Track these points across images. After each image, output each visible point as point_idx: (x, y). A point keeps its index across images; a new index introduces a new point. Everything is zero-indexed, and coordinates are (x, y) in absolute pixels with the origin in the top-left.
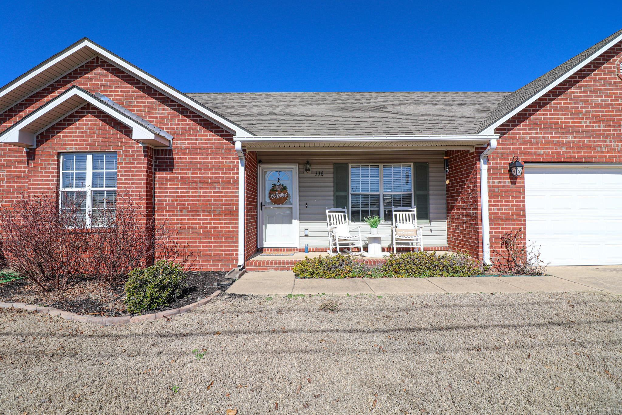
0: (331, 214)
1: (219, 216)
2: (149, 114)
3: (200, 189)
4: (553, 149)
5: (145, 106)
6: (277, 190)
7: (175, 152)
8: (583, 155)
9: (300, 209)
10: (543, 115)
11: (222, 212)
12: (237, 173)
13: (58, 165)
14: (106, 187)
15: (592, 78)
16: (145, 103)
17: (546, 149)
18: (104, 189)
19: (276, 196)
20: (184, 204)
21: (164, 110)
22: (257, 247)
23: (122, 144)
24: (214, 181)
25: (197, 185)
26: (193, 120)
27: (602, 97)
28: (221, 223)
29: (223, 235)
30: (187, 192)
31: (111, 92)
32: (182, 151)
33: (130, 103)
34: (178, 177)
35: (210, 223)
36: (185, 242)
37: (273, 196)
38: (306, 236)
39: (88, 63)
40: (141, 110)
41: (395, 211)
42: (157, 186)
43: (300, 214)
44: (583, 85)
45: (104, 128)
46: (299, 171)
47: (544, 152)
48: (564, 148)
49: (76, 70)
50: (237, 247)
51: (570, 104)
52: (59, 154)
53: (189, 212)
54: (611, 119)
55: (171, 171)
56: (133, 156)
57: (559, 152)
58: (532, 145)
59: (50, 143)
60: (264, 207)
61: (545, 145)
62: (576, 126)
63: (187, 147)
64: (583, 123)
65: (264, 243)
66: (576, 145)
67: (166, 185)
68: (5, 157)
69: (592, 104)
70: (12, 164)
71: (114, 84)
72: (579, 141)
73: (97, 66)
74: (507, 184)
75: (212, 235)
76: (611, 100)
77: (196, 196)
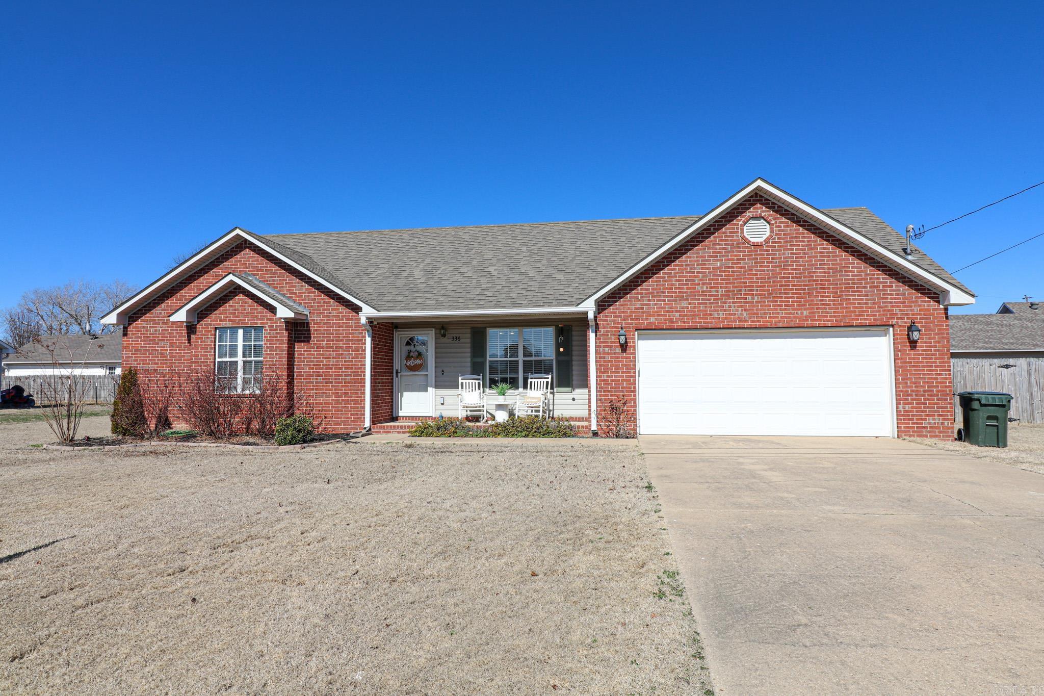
0: (464, 381)
1: (349, 383)
2: (289, 290)
3: (333, 358)
4: (665, 316)
5: (286, 283)
6: (412, 357)
7: (312, 325)
8: (699, 321)
9: (436, 376)
10: (656, 281)
11: (352, 379)
12: (365, 344)
13: (215, 338)
14: (254, 357)
15: (712, 241)
16: (286, 280)
17: (658, 316)
18: (252, 359)
19: (412, 362)
20: (319, 372)
21: (302, 286)
22: (392, 415)
23: (267, 319)
24: (345, 351)
25: (330, 355)
26: (327, 296)
27: (722, 260)
28: (351, 390)
29: (352, 400)
30: (322, 361)
31: (257, 271)
32: (317, 324)
33: (274, 280)
34: (314, 348)
35: (341, 390)
36: (319, 407)
37: (409, 363)
38: (443, 404)
39: (238, 245)
40: (282, 287)
41: (531, 378)
42: (296, 356)
43: (436, 381)
44: (701, 249)
45: (253, 306)
46: (435, 336)
47: (656, 319)
48: (677, 315)
49: (228, 252)
50: (364, 411)
51: (685, 269)
52: (216, 328)
53: (323, 379)
54: (730, 283)
55: (308, 342)
56: (276, 330)
57: (672, 319)
58: (643, 312)
59: (208, 320)
60: (399, 375)
61: (657, 312)
62: (691, 292)
63: (322, 320)
64: (699, 288)
65: (400, 411)
66: (690, 311)
67: (304, 354)
68: (168, 330)
69: (710, 268)
70: (174, 337)
71: (260, 264)
72: (695, 307)
73: (246, 248)
74: (617, 351)
75: (342, 400)
76: (732, 264)
77: (329, 365)
